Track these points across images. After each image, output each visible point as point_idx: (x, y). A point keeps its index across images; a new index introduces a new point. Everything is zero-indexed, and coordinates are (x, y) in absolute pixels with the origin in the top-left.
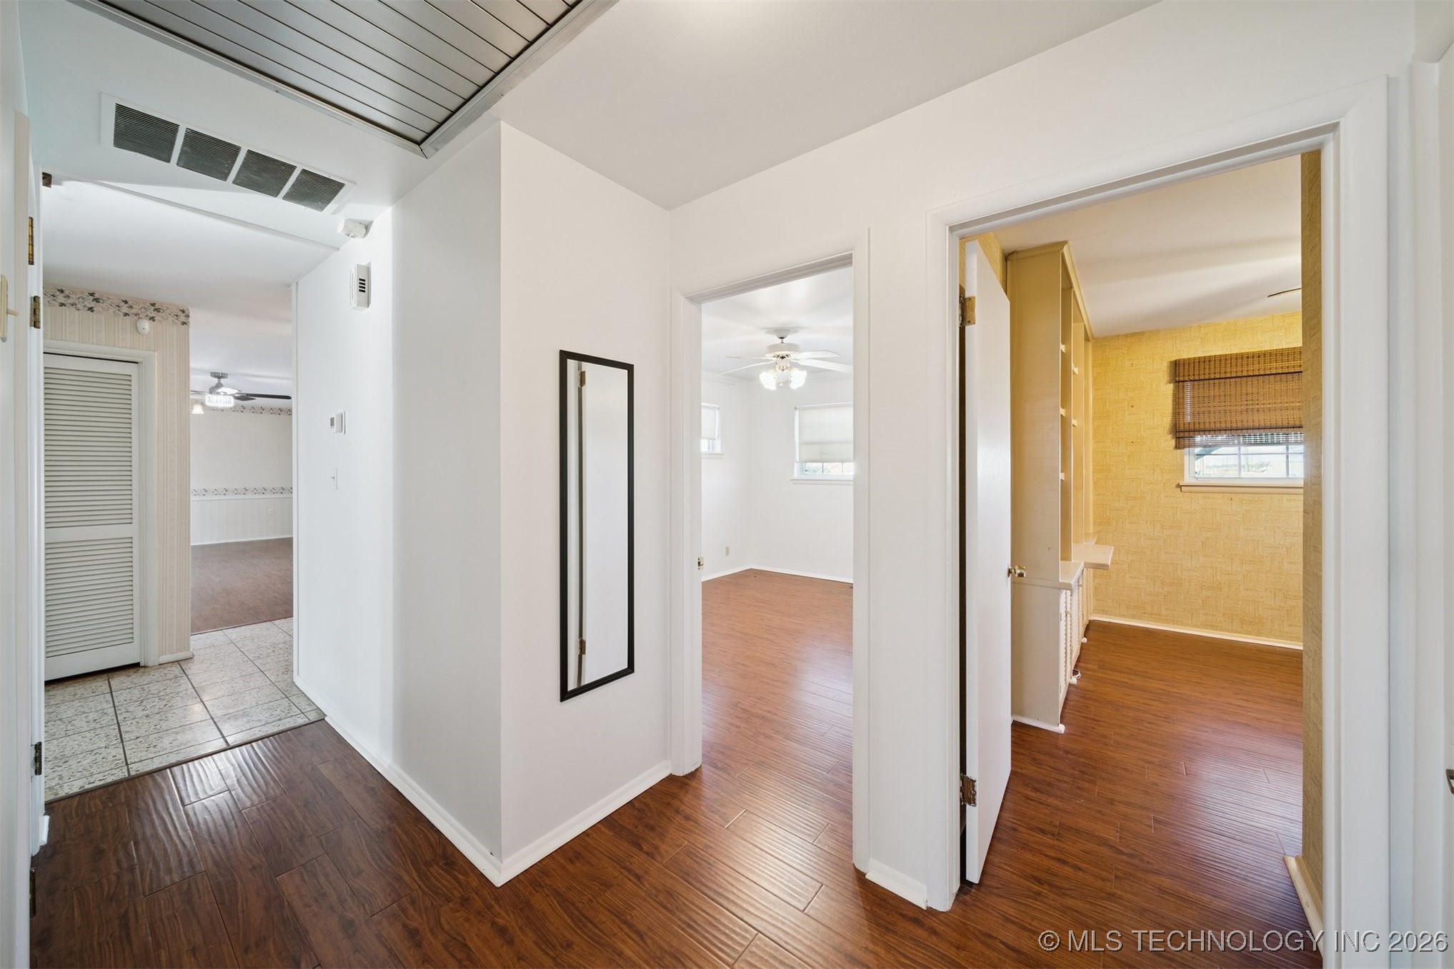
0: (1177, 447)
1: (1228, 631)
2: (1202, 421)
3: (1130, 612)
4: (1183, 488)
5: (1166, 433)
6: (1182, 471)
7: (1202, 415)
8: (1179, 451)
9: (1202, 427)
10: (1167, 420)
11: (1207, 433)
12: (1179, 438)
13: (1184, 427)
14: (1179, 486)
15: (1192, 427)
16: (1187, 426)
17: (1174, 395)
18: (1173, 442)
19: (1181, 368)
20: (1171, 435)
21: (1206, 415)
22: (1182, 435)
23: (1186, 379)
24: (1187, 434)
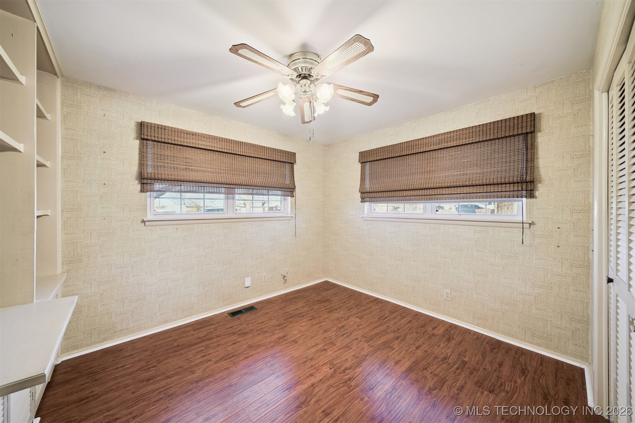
0: (142, 191)
1: (175, 320)
2: (159, 172)
3: (101, 337)
4: (146, 222)
5: (133, 179)
6: (145, 210)
7: (159, 168)
8: (143, 194)
9: (160, 176)
10: (135, 169)
11: (163, 181)
12: (144, 183)
13: (147, 176)
14: (143, 221)
15: (153, 176)
16: (149, 175)
17: (140, 149)
18: (139, 187)
19: (146, 128)
20: (137, 181)
21: (163, 168)
22: (145, 181)
23: (149, 138)
24: (149, 181)
